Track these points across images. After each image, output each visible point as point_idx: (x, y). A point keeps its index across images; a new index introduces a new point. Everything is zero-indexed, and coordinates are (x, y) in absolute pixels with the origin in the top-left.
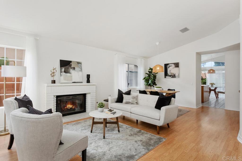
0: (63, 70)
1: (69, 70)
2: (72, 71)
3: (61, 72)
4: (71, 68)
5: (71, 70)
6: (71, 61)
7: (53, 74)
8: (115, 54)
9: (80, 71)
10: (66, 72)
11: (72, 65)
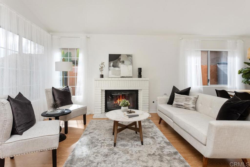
0: (112, 64)
1: (117, 64)
2: (121, 65)
3: (110, 66)
4: (120, 62)
5: (120, 63)
6: (121, 55)
7: (101, 69)
8: (181, 40)
9: (130, 64)
10: (115, 66)
11: (121, 59)
